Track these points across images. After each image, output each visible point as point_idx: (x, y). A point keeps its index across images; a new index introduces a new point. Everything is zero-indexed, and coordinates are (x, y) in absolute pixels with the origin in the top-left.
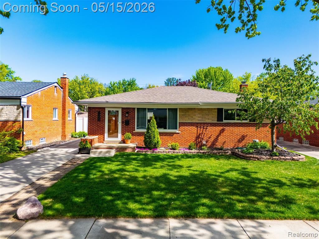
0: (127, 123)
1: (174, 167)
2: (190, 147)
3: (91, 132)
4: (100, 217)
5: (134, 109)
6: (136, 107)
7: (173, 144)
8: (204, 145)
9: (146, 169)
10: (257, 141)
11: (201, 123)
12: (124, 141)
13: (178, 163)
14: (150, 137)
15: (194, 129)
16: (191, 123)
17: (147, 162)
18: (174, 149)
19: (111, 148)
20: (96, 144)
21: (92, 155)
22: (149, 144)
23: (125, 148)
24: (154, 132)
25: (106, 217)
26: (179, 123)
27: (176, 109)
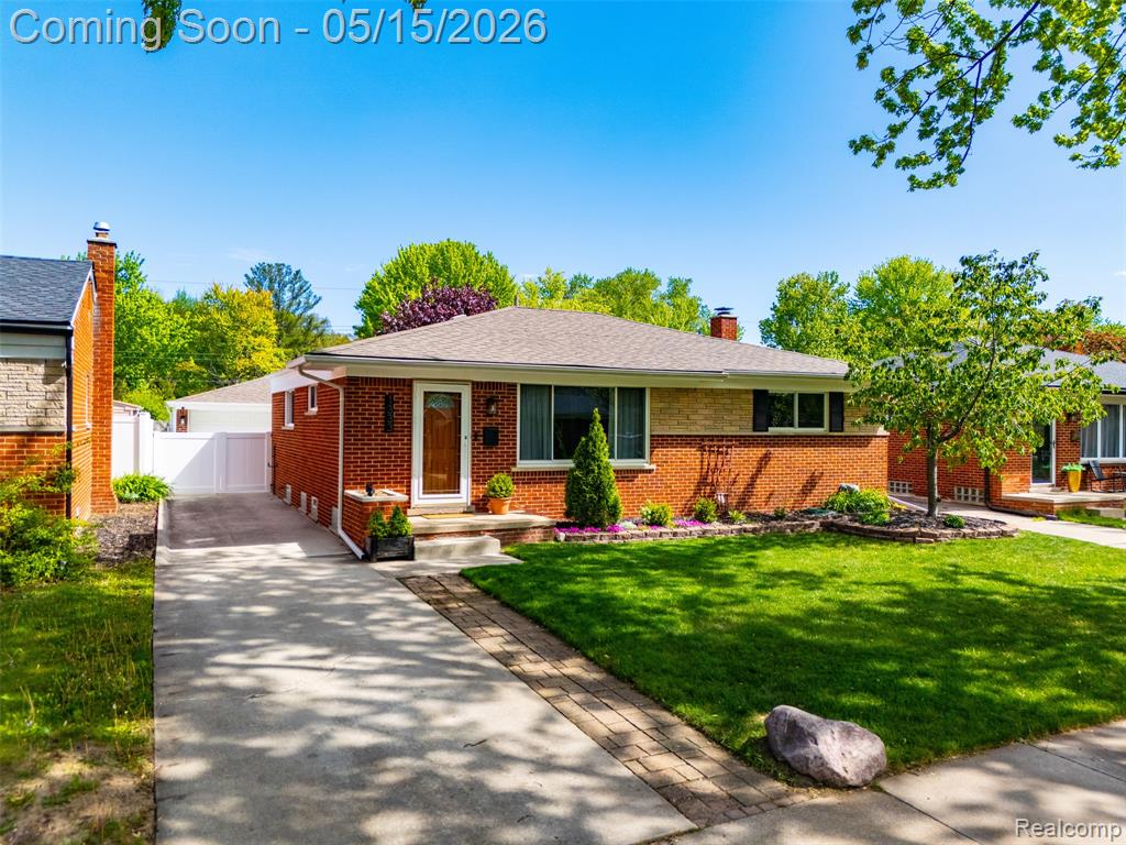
0: (490, 440)
5: (512, 387)
6: (519, 380)
7: (658, 507)
10: (856, 487)
12: (481, 506)
15: (692, 456)
16: (687, 436)
26: (652, 436)
27: (641, 391)
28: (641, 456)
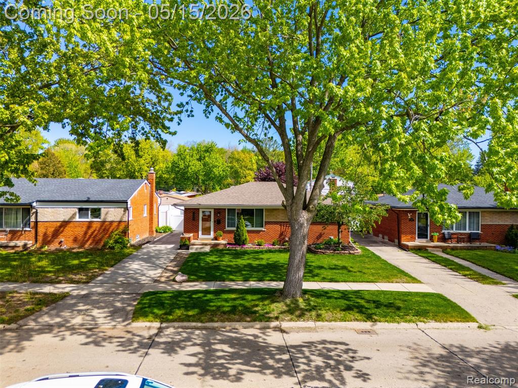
0: (219, 223)
1: (257, 259)
2: (274, 243)
3: (187, 230)
4: (216, 281)
5: (225, 209)
6: (227, 208)
7: (260, 240)
8: (287, 241)
9: (237, 260)
10: (332, 237)
11: (284, 222)
12: (216, 238)
13: (262, 256)
14: (239, 235)
15: (278, 227)
16: (276, 222)
17: (237, 255)
18: (260, 245)
19: (206, 245)
20: (193, 241)
21: (191, 251)
22: (239, 241)
23: (218, 245)
24: (243, 230)
25: (219, 281)
26: (265, 222)
27: (263, 210)
28: (263, 227)
